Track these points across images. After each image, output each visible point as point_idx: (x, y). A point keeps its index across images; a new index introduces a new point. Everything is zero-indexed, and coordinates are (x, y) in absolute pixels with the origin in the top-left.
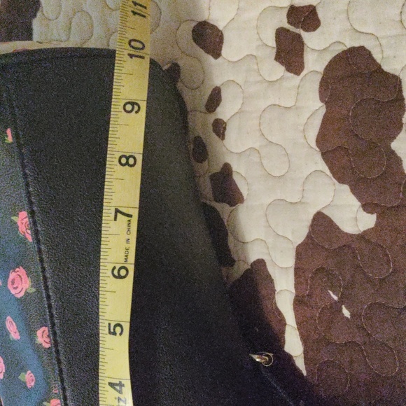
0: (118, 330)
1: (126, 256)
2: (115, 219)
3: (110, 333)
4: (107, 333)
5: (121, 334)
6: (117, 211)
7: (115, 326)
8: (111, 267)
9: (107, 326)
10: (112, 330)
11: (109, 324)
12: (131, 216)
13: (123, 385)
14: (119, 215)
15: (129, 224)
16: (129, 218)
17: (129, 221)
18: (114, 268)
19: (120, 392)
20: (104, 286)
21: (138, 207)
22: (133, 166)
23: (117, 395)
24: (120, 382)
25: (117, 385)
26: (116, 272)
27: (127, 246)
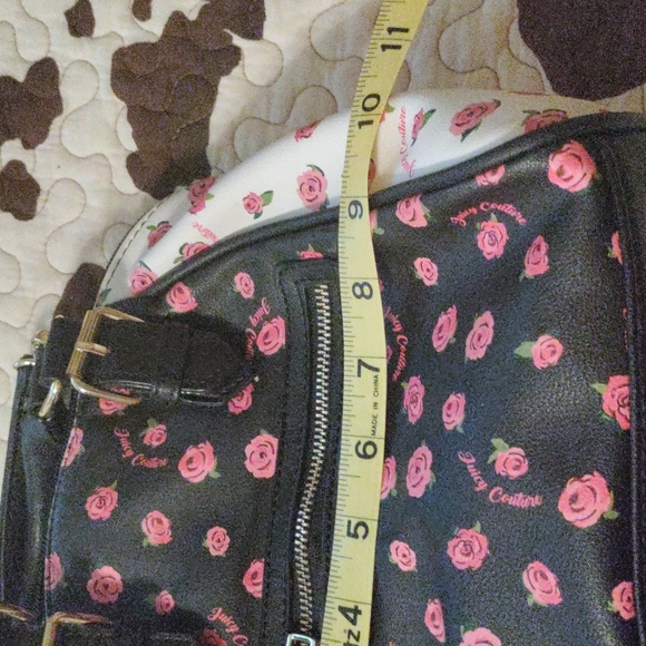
0: (361, 530)
1: (374, 427)
2: (359, 375)
3: (349, 534)
4: (345, 534)
5: (365, 537)
6: (361, 363)
7: (358, 525)
8: (353, 442)
9: (346, 523)
10: (352, 531)
11: (349, 522)
12: (377, 370)
13: (360, 612)
14: (363, 368)
15: (376, 382)
16: (376, 373)
17: (376, 377)
18: (359, 443)
19: (354, 622)
20: (346, 467)
21: (385, 356)
22: (370, 297)
23: (349, 626)
24: (356, 607)
25: (350, 610)
26: (360, 450)
27: (375, 412)
